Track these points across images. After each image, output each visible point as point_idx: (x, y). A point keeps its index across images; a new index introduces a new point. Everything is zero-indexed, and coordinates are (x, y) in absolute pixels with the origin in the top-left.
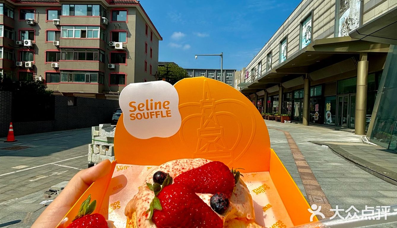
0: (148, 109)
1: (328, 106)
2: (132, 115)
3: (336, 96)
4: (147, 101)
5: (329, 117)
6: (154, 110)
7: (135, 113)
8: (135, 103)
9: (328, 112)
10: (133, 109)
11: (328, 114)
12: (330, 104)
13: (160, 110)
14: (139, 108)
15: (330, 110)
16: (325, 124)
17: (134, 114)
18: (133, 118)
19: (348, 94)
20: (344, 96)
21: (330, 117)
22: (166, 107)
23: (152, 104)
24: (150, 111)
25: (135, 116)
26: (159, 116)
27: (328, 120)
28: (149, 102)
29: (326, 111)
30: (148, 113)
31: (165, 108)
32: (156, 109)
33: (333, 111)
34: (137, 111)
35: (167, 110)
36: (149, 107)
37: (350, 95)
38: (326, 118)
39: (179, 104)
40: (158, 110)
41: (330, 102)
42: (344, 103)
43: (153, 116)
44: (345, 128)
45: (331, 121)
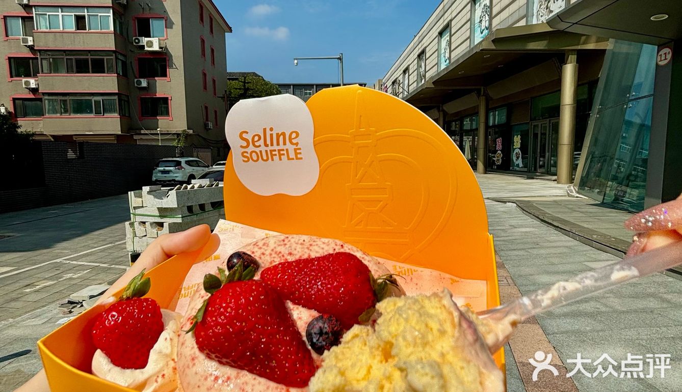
0: (266, 145)
1: (517, 141)
2: (245, 154)
3: (529, 123)
4: (265, 130)
5: (518, 158)
6: (275, 147)
7: (249, 150)
8: (247, 133)
9: (517, 151)
10: (245, 144)
11: (517, 153)
12: (519, 136)
13: (285, 147)
14: (253, 142)
15: (519, 146)
16: (512, 170)
17: (247, 152)
18: (247, 158)
19: (548, 120)
20: (542, 123)
21: (520, 158)
22: (294, 141)
23: (271, 135)
24: (270, 148)
25: (248, 155)
26: (284, 158)
27: (517, 163)
28: (268, 133)
29: (514, 149)
30: (266, 151)
31: (292, 143)
32: (278, 144)
33: (524, 148)
34: (251, 148)
35: (295, 147)
36: (268, 142)
37: (550, 120)
38: (513, 160)
39: (314, 138)
40: (281, 146)
41: (520, 133)
42: (542, 134)
43: (274, 157)
44: (543, 174)
45: (521, 165)
